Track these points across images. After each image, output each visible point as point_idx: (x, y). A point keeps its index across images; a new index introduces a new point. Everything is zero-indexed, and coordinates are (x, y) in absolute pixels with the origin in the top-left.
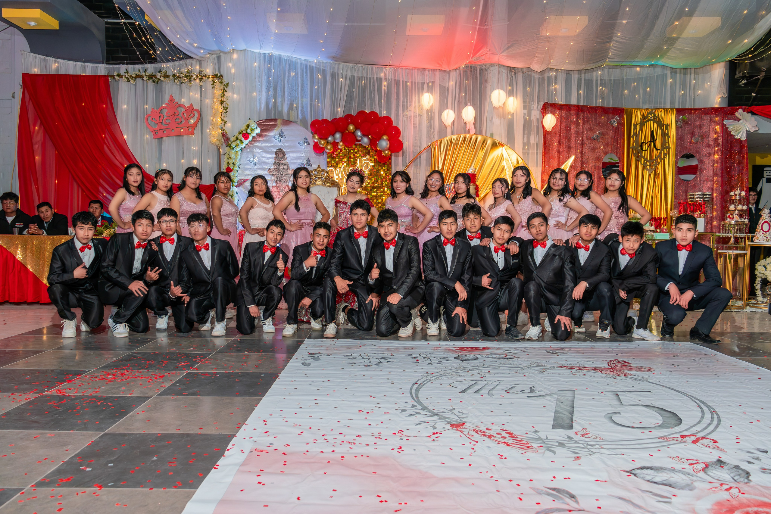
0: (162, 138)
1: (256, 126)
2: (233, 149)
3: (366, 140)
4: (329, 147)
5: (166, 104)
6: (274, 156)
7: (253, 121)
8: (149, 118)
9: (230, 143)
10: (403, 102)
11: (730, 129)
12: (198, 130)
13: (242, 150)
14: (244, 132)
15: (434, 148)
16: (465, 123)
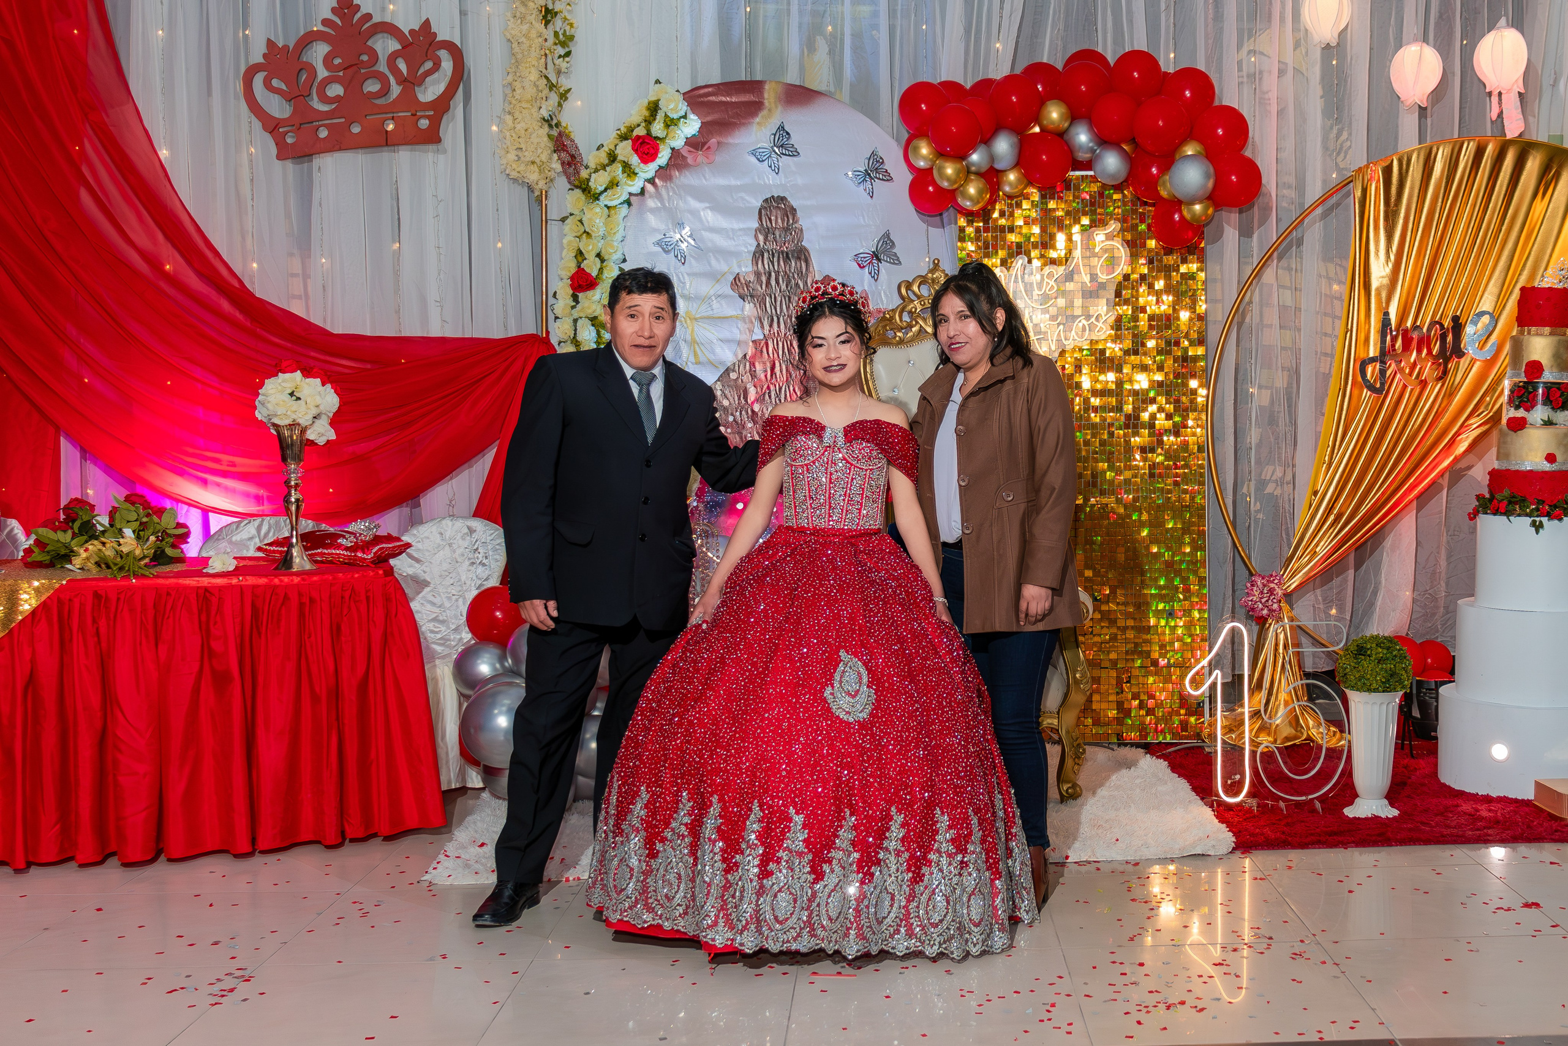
0: (312, 155)
1: (683, 107)
2: (596, 197)
3: (1112, 162)
4: (972, 190)
5: (326, 22)
6: (756, 225)
7: (671, 90)
8: (259, 79)
9: (584, 174)
10: (1239, 18)
12: (452, 128)
13: (628, 203)
14: (640, 131)
15: (1365, 191)
16: (1490, 94)
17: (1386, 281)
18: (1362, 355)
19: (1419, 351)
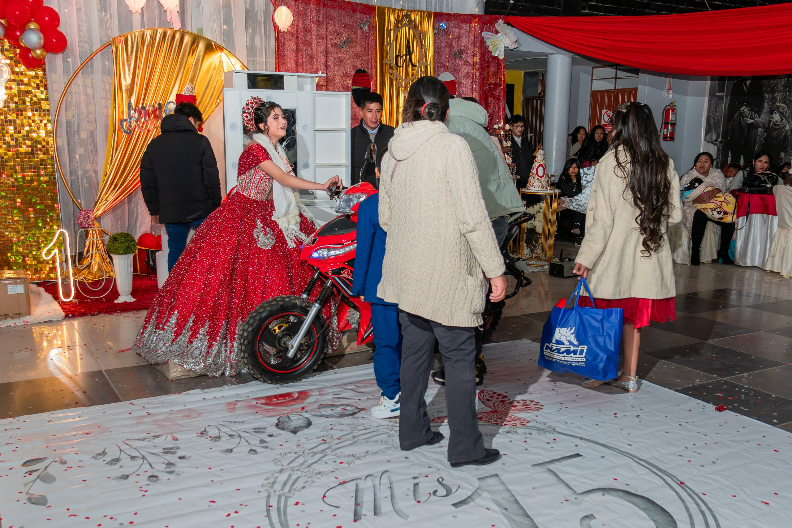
11: (488, 43)
15: (117, 48)
16: (166, 11)
17: (129, 87)
18: (121, 117)
19: (145, 117)
